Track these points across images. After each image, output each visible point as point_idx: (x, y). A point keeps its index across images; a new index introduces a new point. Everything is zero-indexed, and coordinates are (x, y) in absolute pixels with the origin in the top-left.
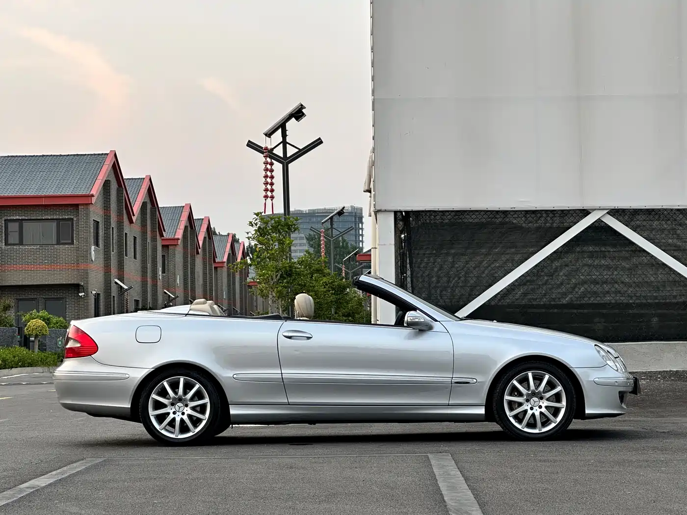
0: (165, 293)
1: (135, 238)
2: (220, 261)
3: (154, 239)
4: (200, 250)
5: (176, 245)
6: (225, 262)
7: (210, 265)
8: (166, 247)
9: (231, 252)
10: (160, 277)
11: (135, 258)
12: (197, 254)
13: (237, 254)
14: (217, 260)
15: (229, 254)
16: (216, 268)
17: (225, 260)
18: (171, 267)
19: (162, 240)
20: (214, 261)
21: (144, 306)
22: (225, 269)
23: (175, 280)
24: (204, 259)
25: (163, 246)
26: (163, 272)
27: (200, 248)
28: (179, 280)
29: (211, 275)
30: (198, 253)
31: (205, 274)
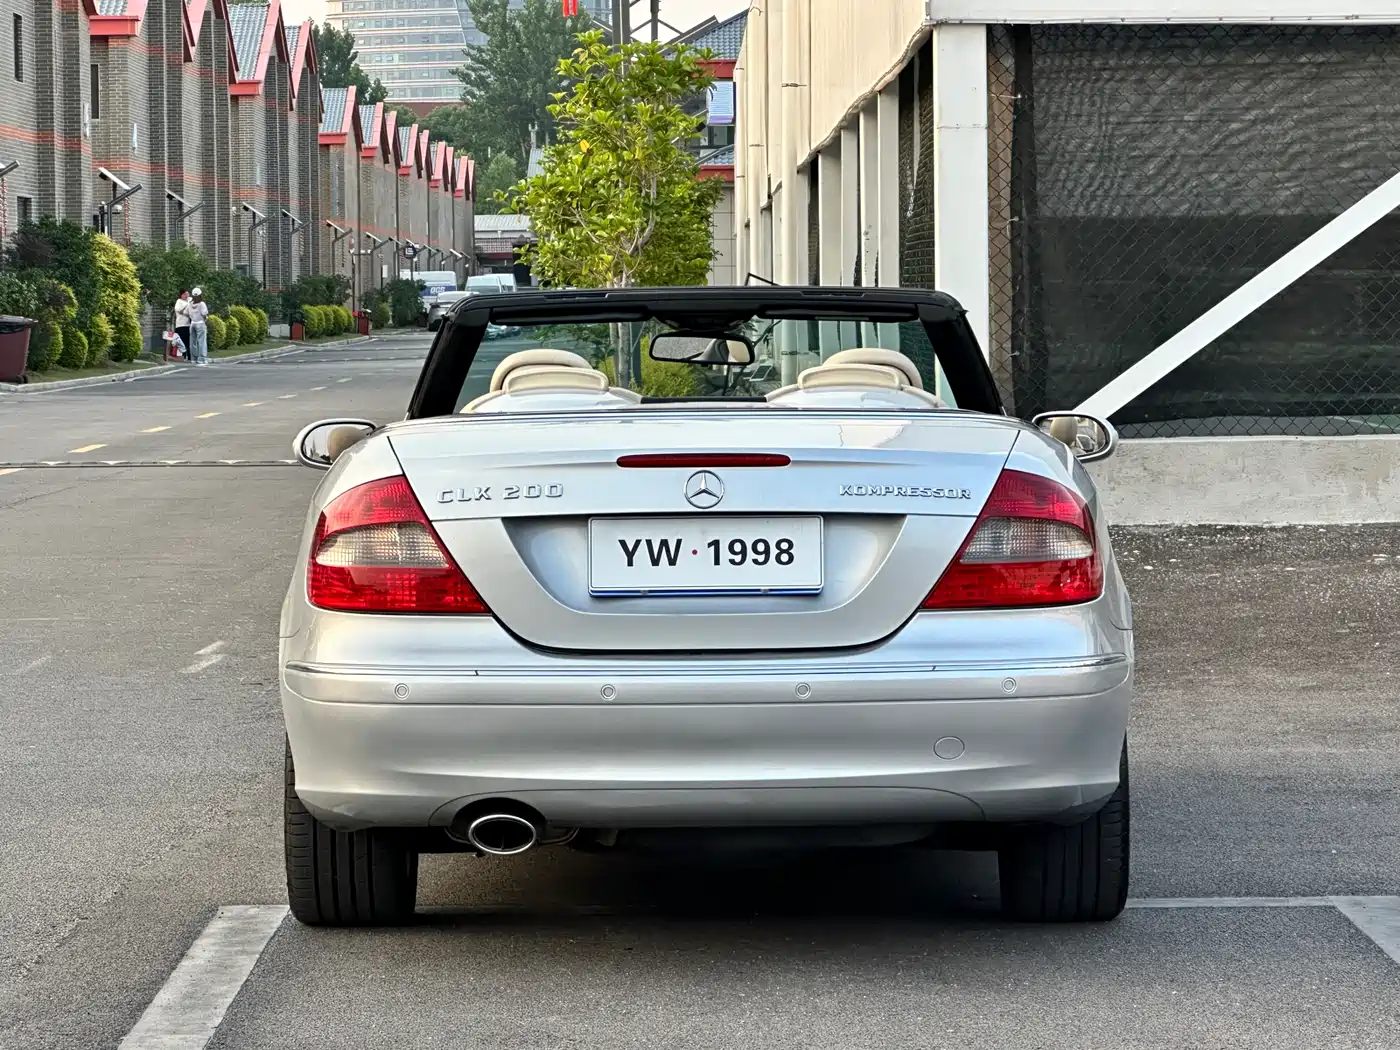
0: (103, 176)
1: (17, 18)
2: (245, 78)
3: (69, 22)
4: (193, 51)
5: (128, 37)
6: (258, 83)
7: (222, 91)
8: (101, 41)
9: (275, 54)
10: (88, 131)
11: (18, 76)
12: (185, 61)
13: (291, 58)
14: (239, 77)
15: (271, 58)
16: (235, 98)
17: (261, 75)
18: (115, 101)
19: (91, 20)
20: (232, 80)
21: (47, 217)
22: (260, 103)
23: (127, 141)
24: (204, 73)
25: (94, 39)
26: (95, 114)
27: (193, 45)
28: (137, 138)
29: (223, 119)
30: (188, 59)
31: (206, 117)
